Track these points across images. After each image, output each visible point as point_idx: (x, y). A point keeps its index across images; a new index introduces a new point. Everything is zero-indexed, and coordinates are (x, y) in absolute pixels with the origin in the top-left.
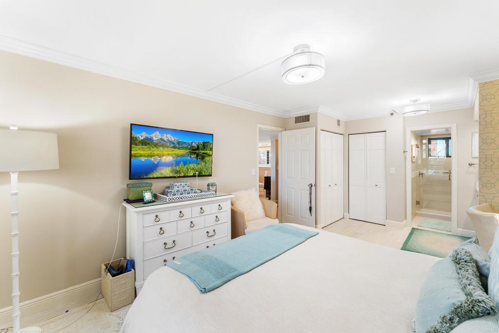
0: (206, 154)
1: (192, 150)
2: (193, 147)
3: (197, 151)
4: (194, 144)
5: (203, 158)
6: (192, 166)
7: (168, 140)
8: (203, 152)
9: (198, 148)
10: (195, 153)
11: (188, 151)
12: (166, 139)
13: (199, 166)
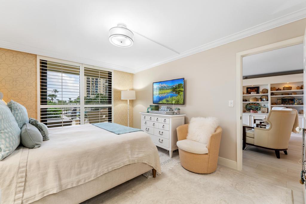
0: (180, 90)
1: (174, 89)
2: (174, 88)
3: (176, 90)
4: (174, 86)
5: (179, 93)
6: (174, 98)
7: (164, 86)
8: (179, 89)
9: (176, 88)
10: (175, 91)
11: (172, 90)
12: (163, 86)
13: (177, 98)
